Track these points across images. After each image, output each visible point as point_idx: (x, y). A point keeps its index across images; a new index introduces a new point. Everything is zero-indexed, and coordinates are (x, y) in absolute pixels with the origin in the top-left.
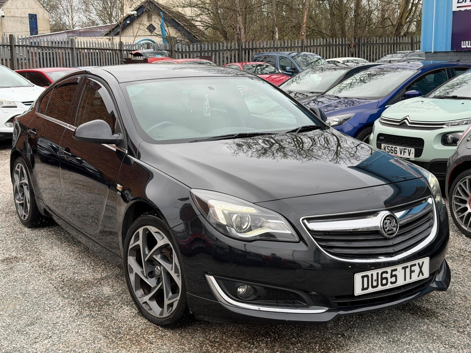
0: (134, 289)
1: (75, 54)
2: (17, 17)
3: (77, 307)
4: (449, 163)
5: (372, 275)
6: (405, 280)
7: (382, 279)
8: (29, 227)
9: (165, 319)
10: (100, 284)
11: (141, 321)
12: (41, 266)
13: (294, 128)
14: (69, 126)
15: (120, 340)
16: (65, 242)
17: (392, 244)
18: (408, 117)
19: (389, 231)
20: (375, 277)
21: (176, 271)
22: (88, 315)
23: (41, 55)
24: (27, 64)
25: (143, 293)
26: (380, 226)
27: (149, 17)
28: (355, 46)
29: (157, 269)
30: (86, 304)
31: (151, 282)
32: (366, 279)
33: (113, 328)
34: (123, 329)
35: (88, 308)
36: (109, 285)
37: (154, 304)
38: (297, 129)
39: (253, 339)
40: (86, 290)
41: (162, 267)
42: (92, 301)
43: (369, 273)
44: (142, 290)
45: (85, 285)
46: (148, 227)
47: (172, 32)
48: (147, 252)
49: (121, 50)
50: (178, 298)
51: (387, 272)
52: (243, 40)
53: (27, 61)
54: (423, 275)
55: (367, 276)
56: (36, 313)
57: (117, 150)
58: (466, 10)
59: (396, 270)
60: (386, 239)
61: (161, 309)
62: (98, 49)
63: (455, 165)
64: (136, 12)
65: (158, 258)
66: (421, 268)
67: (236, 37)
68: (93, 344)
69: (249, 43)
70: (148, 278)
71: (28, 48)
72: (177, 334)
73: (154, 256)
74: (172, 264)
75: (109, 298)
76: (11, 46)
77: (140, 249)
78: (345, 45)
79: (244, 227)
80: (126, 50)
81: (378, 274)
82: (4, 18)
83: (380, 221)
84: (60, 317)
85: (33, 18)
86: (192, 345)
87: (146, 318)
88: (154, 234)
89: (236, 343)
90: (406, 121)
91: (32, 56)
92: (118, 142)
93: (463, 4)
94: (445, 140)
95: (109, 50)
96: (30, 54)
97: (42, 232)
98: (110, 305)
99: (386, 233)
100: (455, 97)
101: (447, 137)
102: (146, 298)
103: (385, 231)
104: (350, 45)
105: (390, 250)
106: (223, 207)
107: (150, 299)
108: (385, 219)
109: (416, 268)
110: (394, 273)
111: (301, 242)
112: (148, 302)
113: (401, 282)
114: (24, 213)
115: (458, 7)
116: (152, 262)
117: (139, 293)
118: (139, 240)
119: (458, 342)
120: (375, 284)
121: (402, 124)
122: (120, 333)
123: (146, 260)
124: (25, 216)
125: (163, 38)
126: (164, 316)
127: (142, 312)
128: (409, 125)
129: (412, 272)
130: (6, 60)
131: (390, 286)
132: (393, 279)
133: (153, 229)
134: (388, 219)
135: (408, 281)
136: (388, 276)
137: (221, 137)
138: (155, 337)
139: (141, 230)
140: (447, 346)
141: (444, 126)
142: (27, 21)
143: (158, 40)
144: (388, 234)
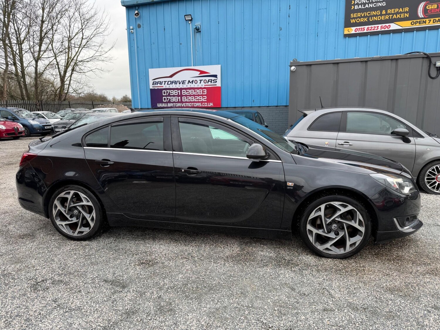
0: (314, 243)
9: (347, 254)
29: (334, 226)
31: (332, 235)
58: (158, 89)
65: (340, 220)
70: (328, 234)
73: (337, 219)
77: (321, 217)
107: (331, 245)
112: (329, 247)
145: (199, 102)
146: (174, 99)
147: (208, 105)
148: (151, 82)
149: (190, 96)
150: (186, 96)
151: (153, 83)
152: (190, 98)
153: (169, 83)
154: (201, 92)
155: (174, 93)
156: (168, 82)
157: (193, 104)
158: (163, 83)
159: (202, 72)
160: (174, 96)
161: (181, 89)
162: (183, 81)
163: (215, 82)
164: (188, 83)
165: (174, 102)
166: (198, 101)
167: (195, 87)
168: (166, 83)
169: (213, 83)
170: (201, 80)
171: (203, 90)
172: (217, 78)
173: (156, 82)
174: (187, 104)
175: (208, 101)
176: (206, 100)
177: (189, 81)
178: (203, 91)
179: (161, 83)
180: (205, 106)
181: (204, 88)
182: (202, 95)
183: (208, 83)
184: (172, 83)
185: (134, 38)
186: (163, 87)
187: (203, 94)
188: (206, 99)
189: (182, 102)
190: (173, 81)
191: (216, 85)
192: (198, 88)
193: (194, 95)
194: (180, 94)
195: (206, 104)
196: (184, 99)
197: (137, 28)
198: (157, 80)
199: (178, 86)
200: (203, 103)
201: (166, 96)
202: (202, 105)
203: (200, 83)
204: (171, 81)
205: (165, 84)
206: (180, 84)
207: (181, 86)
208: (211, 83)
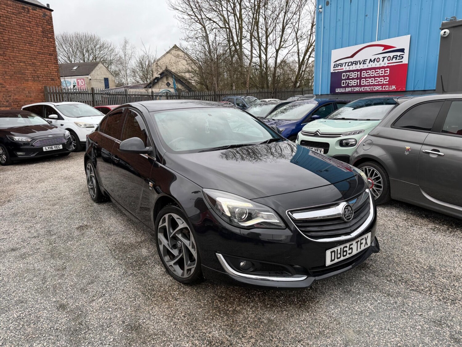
0: (163, 255)
1: (128, 98)
2: (98, 80)
3: (124, 267)
4: (351, 158)
5: (337, 250)
6: (357, 250)
7: (344, 252)
8: (97, 203)
9: (185, 279)
10: (140, 246)
11: (168, 279)
12: (102, 232)
13: (265, 140)
14: (117, 141)
15: (154, 297)
16: (118, 213)
17: (349, 226)
18: (319, 131)
19: (347, 217)
20: (339, 252)
21: (193, 247)
22: (131, 274)
23: (109, 98)
24: (102, 104)
25: (169, 259)
26: (341, 213)
27: (167, 79)
28: (274, 93)
29: (179, 243)
30: (130, 264)
31: (175, 252)
32: (333, 253)
33: (149, 286)
34: (156, 286)
35: (132, 268)
36: (146, 247)
37: (177, 268)
38: (267, 141)
39: (249, 294)
40: (130, 251)
41: (182, 243)
42: (134, 261)
43: (335, 249)
44: (168, 256)
45: (130, 247)
46: (172, 214)
47: (179, 86)
48: (172, 231)
49: (152, 96)
50: (195, 266)
51: (346, 247)
52: (217, 90)
53: (101, 102)
54: (367, 245)
55: (334, 251)
56: (95, 273)
57: (149, 158)
58: (338, 72)
59: (352, 244)
60: (345, 223)
61: (182, 271)
62: (140, 95)
63: (356, 160)
64: (160, 76)
65: (180, 236)
66: (366, 240)
67: (213, 89)
68: (134, 301)
69: (220, 92)
70: (172, 249)
71: (102, 95)
72: (194, 290)
73: (177, 235)
74: (190, 240)
75: (146, 258)
76: (93, 94)
77: (166, 228)
78: (269, 92)
79: (243, 218)
80: (155, 96)
81: (341, 248)
82: (92, 80)
83: (341, 210)
84: (112, 276)
85: (106, 80)
86: (206, 301)
87: (172, 276)
88: (176, 219)
89: (237, 298)
90: (318, 133)
91: (104, 99)
92: (149, 152)
93: (337, 68)
94: (341, 143)
95: (146, 95)
96: (103, 98)
97: (104, 206)
98: (146, 264)
99: (346, 218)
100: (343, 119)
101: (343, 142)
102: (172, 263)
103: (345, 217)
104: (271, 92)
105: (348, 230)
106: (228, 203)
107: (174, 264)
108: (345, 209)
109: (364, 241)
110: (351, 247)
111: (287, 229)
112: (173, 265)
113: (355, 252)
114: (93, 194)
115: (334, 70)
116: (175, 238)
117: (167, 258)
118: (165, 222)
119: (391, 290)
120: (339, 256)
121: (315, 135)
122: (153, 290)
123: (171, 236)
124: (94, 196)
125: (175, 89)
126: (184, 277)
127: (168, 271)
128: (320, 135)
129: (361, 244)
130: (90, 101)
131: (348, 256)
132: (350, 251)
133: (175, 216)
134: (347, 208)
135: (359, 250)
136: (347, 249)
137: (219, 147)
138: (179, 294)
139: (166, 216)
140: (385, 295)
141: (341, 136)
142: (103, 82)
143: (172, 90)
144: (347, 219)
145: (379, 85)
146: (353, 83)
147: (389, 88)
148: (332, 64)
149: (370, 77)
150: (366, 78)
151: (334, 66)
152: (370, 80)
153: (350, 64)
154: (383, 72)
155: (353, 75)
156: (349, 62)
157: (372, 87)
158: (344, 64)
159: (386, 47)
160: (353, 79)
161: (361, 70)
162: (365, 60)
163: (401, 58)
164: (369, 63)
165: (353, 86)
166: (378, 83)
167: (377, 66)
168: (347, 64)
169: (399, 59)
170: (384, 58)
171: (386, 69)
172: (404, 52)
173: (337, 64)
174: (366, 87)
175: (390, 84)
176: (388, 83)
177: (371, 60)
178: (385, 71)
179: (341, 65)
180: (386, 89)
181: (387, 67)
182: (384, 76)
183: (392, 60)
184: (352, 63)
185: (322, 17)
186: (343, 69)
187: (385, 74)
188: (387, 80)
189: (360, 86)
190: (353, 62)
191: (402, 62)
192: (379, 68)
193: (374, 77)
194: (359, 77)
195: (387, 87)
196: (364, 82)
197: (326, 5)
198: (338, 63)
199: (359, 67)
200: (384, 86)
201: (345, 80)
202: (382, 88)
203: (383, 61)
204: (351, 62)
205: (345, 66)
206: (360, 64)
207: (361, 67)
208: (396, 59)
